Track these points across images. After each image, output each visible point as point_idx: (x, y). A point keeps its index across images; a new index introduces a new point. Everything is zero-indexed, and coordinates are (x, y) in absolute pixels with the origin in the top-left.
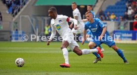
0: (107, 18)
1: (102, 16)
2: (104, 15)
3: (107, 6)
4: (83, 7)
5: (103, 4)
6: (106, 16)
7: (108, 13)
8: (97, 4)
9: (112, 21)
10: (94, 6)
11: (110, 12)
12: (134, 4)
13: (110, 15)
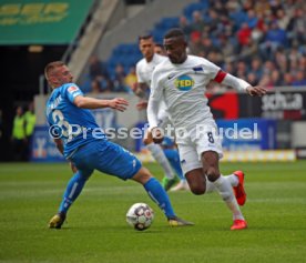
0: (116, 84)
1: (100, 78)
2: (107, 76)
3: (114, 45)
4: (38, 49)
5: (100, 40)
6: (113, 78)
7: (119, 69)
8: (84, 41)
9: (131, 93)
10: (75, 48)
11: (123, 65)
12: (196, 40)
13: (125, 75)
